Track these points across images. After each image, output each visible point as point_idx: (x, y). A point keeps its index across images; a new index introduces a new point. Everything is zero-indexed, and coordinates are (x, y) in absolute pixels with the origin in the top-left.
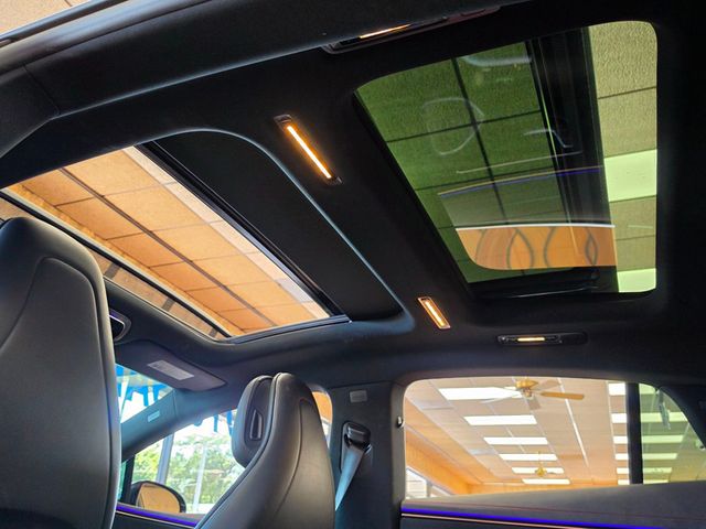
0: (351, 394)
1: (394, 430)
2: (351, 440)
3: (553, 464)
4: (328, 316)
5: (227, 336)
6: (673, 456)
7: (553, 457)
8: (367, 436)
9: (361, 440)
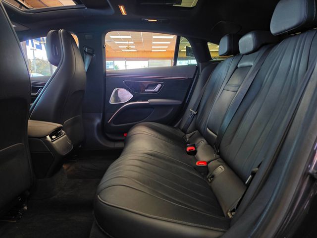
0: (86, 36)
1: (103, 49)
2: (87, 53)
3: (132, 45)
4: (75, 4)
5: (29, 9)
6: (169, 43)
7: (132, 43)
8: (93, 51)
9: (91, 53)
